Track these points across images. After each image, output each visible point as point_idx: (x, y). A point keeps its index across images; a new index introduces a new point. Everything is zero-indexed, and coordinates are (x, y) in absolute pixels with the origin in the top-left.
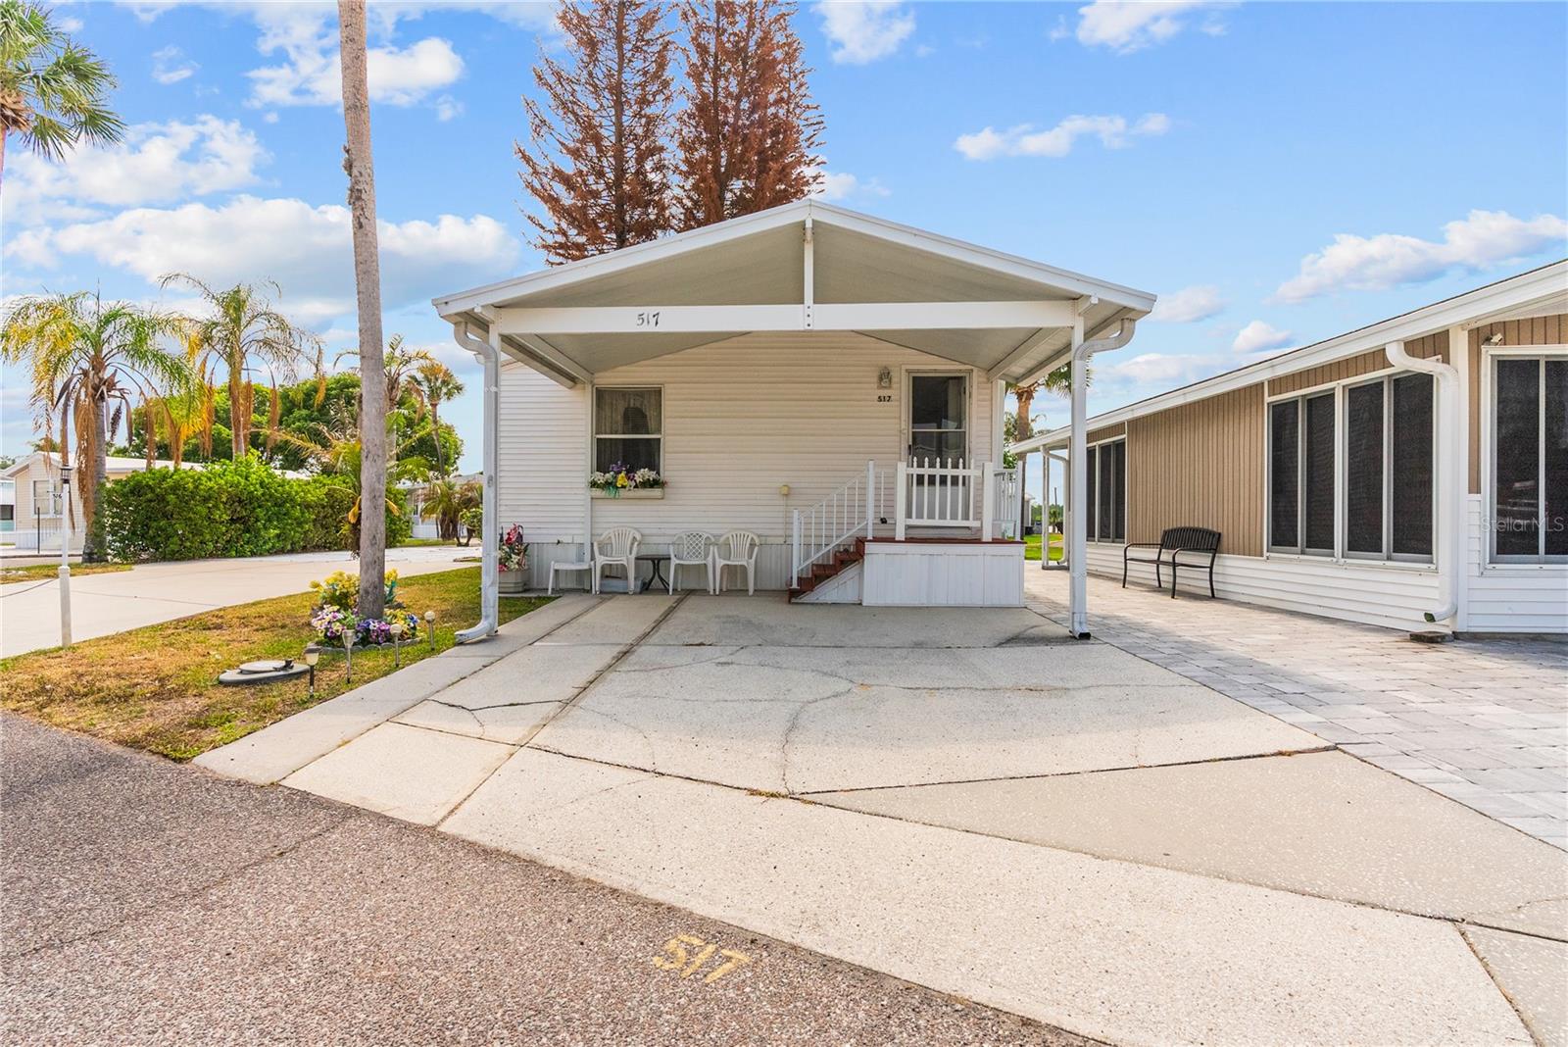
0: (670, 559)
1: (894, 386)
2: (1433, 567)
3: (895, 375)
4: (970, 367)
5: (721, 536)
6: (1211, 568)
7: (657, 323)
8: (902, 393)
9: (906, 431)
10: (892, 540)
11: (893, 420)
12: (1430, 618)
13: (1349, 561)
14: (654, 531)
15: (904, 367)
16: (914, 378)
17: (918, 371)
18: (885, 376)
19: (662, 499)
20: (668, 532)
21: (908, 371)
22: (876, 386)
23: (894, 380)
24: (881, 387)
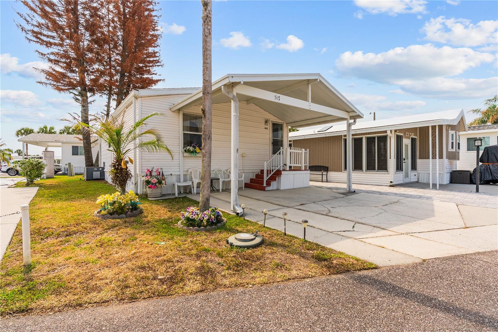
0: (219, 179)
2: (388, 173)
3: (269, 122)
4: (283, 122)
6: (327, 175)
7: (279, 100)
8: (270, 126)
9: (271, 138)
11: (269, 135)
12: (391, 182)
13: (367, 172)
16: (273, 123)
17: (273, 121)
18: (266, 122)
21: (271, 121)
22: (264, 124)
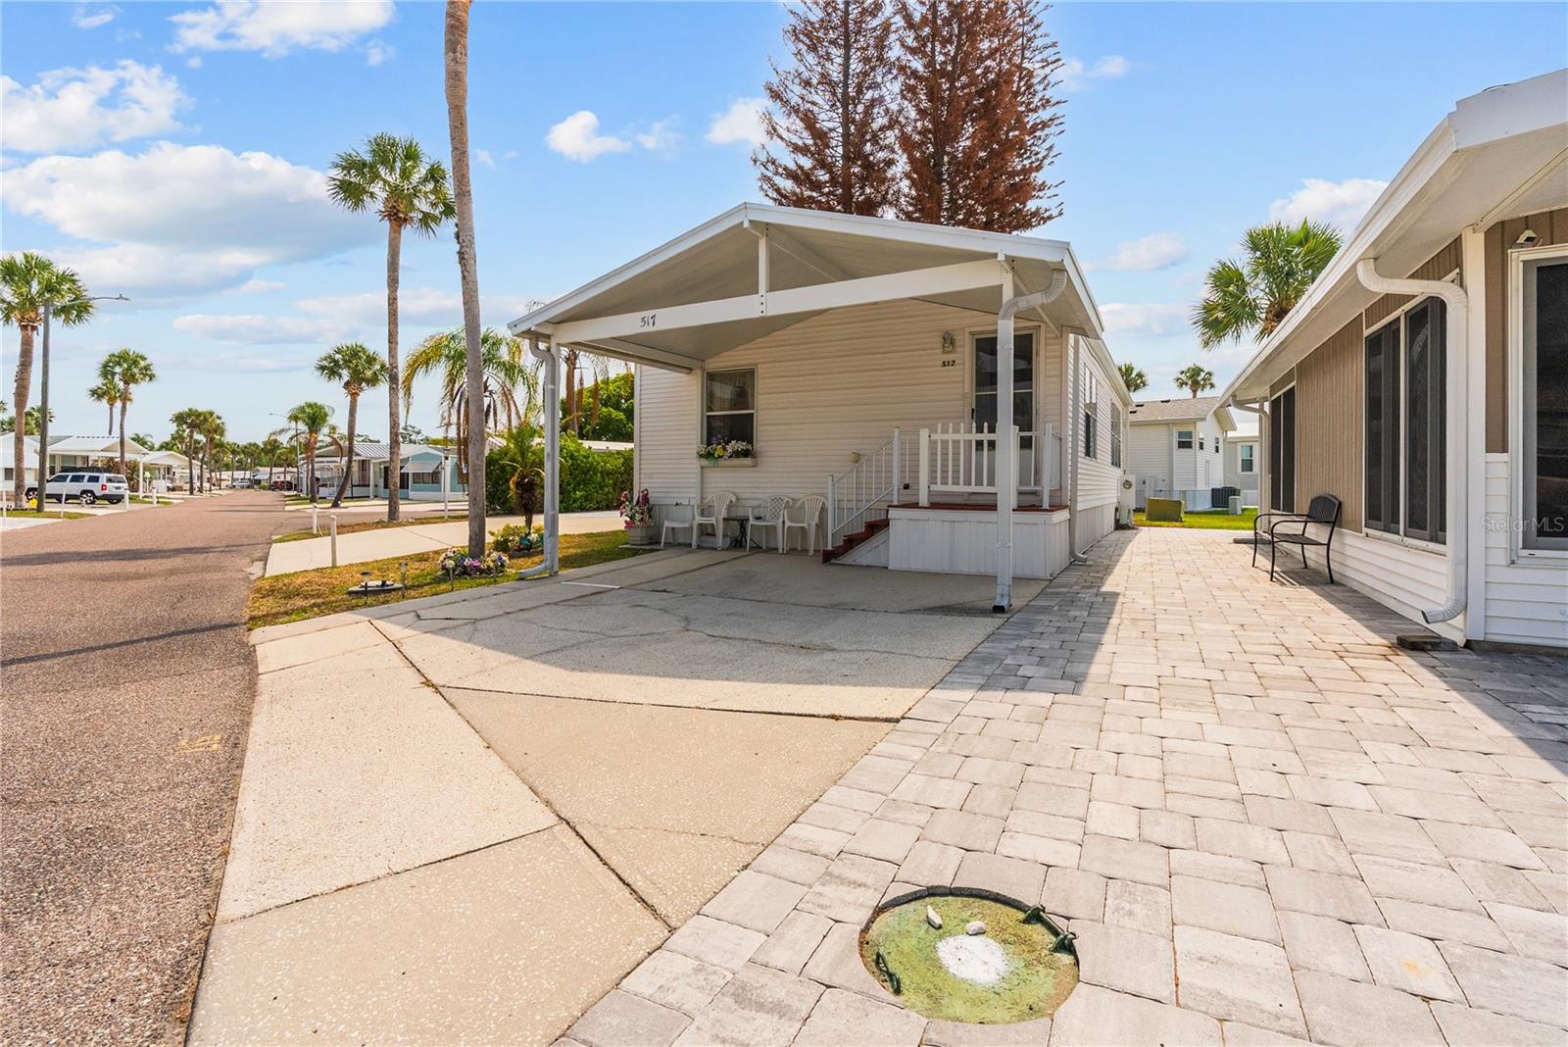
1: (958, 349)
3: (958, 339)
4: (1036, 324)
5: (799, 500)
6: (1329, 545)
8: (966, 356)
9: (969, 395)
10: (915, 506)
11: (957, 385)
13: (1408, 540)
14: (749, 495)
15: (968, 330)
16: (977, 340)
17: (982, 332)
18: (949, 341)
19: (755, 466)
20: (760, 496)
21: (972, 334)
22: (940, 351)
23: (958, 344)
24: (944, 352)
